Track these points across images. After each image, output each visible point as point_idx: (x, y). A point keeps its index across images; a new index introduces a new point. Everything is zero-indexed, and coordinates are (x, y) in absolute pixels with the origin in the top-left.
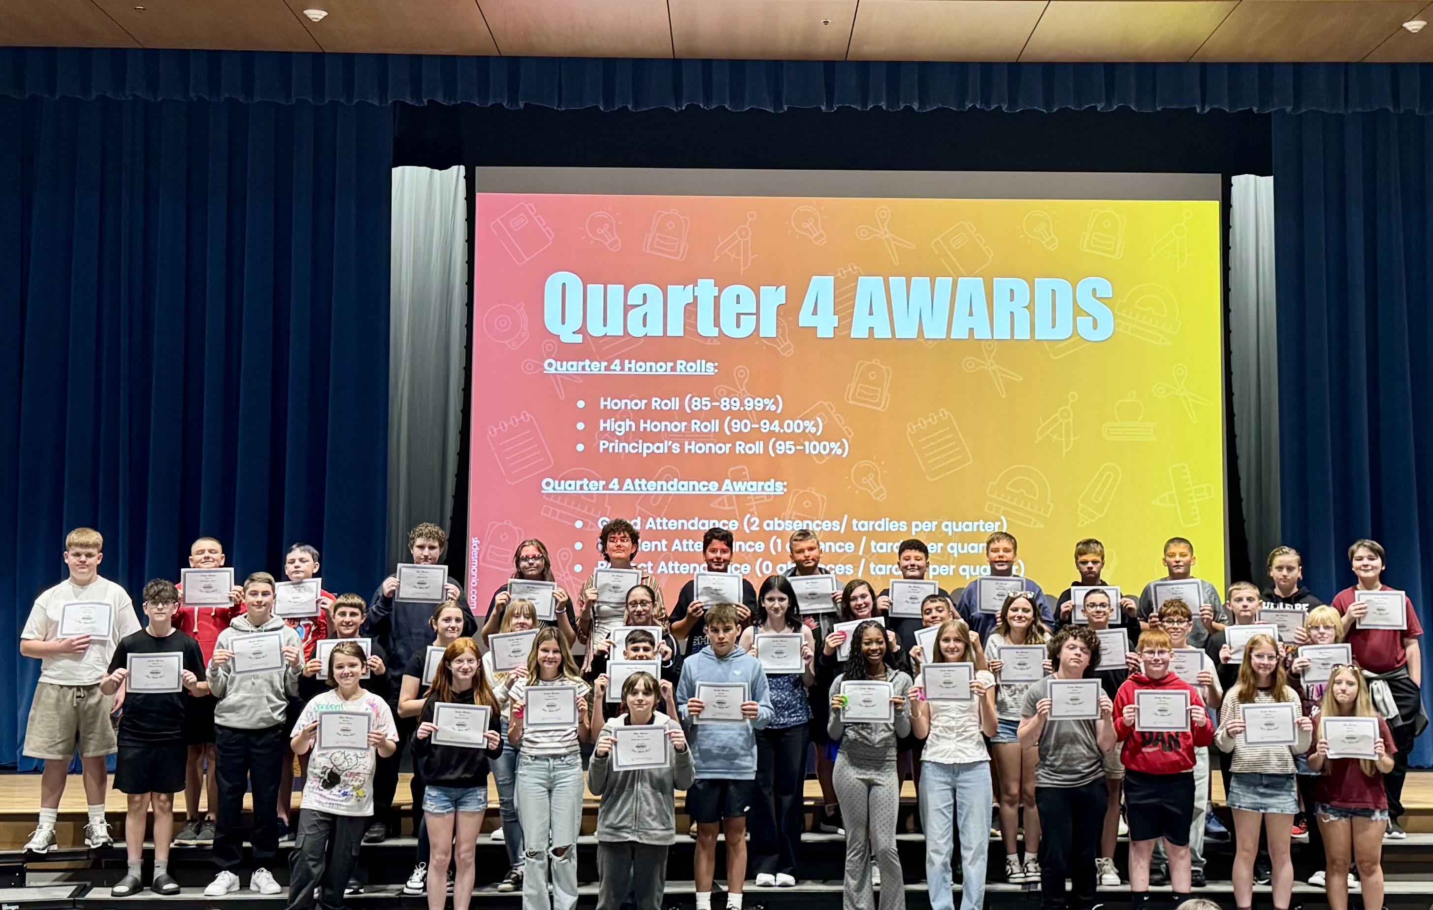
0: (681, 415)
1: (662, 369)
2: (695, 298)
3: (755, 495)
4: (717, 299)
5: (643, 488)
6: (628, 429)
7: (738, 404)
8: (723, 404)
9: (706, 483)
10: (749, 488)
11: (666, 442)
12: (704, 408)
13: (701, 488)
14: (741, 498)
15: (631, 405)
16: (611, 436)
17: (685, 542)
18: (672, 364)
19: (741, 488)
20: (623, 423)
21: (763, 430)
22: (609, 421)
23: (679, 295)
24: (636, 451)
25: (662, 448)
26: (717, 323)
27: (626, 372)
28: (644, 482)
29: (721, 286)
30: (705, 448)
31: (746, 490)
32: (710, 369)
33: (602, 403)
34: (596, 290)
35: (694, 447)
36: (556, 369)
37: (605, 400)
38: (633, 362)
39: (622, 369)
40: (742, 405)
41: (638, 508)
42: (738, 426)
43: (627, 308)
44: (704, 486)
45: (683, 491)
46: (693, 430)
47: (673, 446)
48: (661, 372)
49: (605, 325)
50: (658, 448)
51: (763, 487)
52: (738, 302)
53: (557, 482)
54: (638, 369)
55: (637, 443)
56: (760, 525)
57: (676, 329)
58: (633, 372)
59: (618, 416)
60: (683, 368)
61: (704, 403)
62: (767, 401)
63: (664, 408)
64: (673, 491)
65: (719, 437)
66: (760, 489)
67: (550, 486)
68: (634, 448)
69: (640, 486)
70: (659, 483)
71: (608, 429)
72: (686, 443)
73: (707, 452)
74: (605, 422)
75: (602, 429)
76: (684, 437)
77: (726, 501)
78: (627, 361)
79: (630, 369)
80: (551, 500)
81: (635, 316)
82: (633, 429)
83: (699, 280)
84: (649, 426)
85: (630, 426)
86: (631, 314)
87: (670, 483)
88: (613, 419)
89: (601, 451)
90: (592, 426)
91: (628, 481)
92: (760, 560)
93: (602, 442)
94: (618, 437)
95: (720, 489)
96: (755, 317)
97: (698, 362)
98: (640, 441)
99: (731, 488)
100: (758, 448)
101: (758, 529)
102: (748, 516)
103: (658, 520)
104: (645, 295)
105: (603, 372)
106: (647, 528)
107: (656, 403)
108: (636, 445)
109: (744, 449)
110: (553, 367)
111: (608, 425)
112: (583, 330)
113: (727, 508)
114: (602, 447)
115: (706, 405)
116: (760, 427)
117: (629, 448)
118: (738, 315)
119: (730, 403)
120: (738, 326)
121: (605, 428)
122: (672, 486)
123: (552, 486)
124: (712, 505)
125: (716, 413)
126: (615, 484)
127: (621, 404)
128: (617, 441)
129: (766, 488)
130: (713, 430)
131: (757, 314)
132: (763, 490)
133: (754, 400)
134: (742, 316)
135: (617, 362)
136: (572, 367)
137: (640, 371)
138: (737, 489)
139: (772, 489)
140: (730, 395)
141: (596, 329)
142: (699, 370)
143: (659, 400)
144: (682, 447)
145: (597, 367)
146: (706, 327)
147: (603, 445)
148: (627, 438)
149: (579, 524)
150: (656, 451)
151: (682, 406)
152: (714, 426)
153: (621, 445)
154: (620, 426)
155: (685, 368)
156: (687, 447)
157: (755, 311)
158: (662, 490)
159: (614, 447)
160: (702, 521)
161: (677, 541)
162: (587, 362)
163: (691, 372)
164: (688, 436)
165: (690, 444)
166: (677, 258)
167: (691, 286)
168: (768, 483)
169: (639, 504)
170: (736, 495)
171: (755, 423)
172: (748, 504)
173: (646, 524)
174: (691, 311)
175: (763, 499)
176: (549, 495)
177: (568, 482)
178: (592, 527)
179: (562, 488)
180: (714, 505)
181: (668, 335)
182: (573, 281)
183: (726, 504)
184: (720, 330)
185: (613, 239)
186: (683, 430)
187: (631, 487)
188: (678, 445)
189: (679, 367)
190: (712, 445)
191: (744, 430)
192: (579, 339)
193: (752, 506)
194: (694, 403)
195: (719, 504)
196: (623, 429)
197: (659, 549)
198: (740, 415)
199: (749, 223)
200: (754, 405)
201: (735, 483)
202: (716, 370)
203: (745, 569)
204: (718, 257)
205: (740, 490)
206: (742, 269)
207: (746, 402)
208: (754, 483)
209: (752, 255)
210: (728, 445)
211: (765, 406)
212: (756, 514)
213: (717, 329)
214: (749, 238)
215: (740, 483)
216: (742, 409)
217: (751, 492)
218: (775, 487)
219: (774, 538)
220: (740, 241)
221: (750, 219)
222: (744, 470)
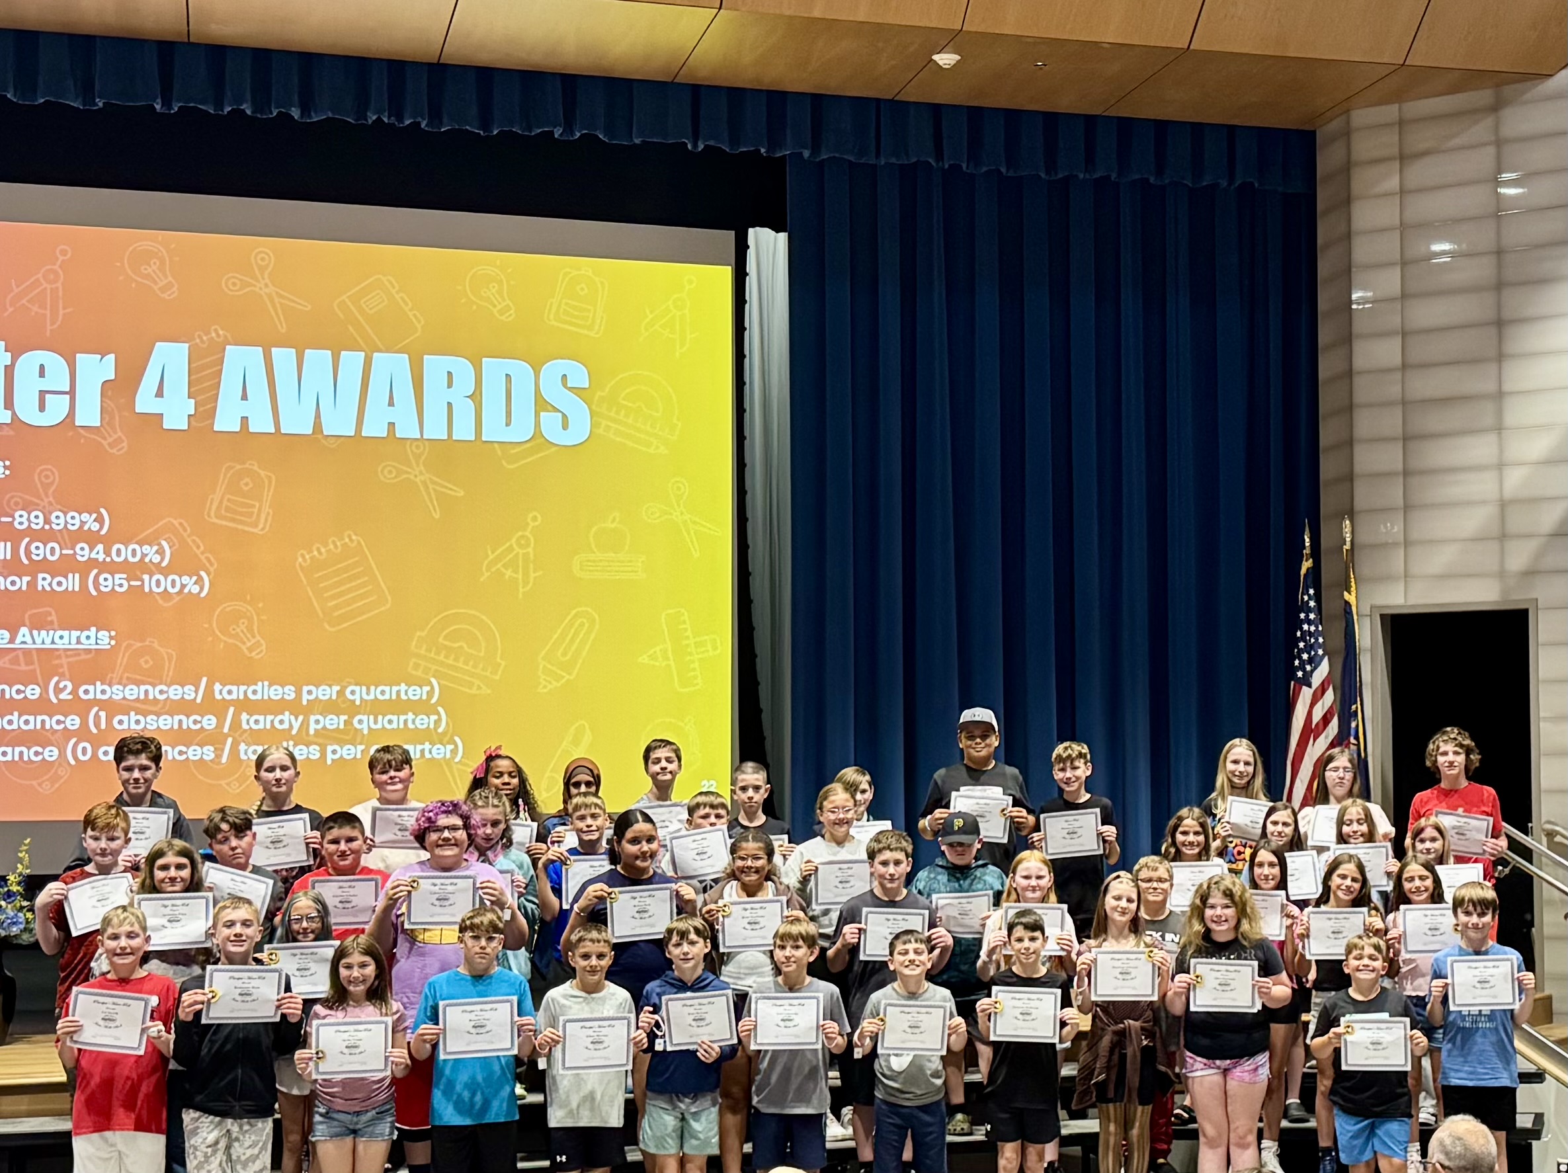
3: (66, 650)
4: (9, 371)
7: (41, 520)
8: (18, 520)
10: (57, 640)
14: (46, 654)
19: (44, 639)
21: (79, 558)
26: (9, 403)
29: (16, 351)
31: (53, 642)
40: (47, 521)
42: (40, 551)
51: (78, 638)
52: (42, 375)
56: (74, 692)
62: (85, 517)
65: (11, 567)
66: (74, 641)
77: (21, 657)
92: (74, 740)
95: (12, 641)
96: (68, 397)
99: (29, 640)
100: (72, 583)
101: (70, 697)
102: (56, 679)
109: (50, 585)
113: (23, 667)
116: (75, 553)
118: (42, 394)
119: (29, 520)
120: (42, 409)
129: (83, 639)
131: (72, 393)
132: (79, 642)
133: (65, 514)
134: (48, 396)
138: (38, 640)
139: (93, 640)
140: (28, 507)
157: (68, 389)
168: (86, 633)
170: (37, 649)
171: (67, 548)
172: (57, 662)
175: (79, 655)
183: (22, 662)
184: (14, 414)
191: (49, 557)
193: (61, 666)
195: (12, 661)
198: (45, 536)
199: (59, 263)
200: (66, 522)
201: (35, 633)
202: (7, 472)
203: (51, 753)
204: (11, 310)
205: (43, 643)
206: (49, 328)
207: (53, 518)
208: (66, 633)
209: (64, 308)
210: (26, 579)
211: (83, 523)
212: (68, 676)
213: (9, 413)
214: (59, 285)
215: (43, 633)
216: (47, 527)
217: (60, 645)
218: (97, 638)
219: (95, 710)
220: (45, 289)
221: (61, 258)
222: (50, 614)
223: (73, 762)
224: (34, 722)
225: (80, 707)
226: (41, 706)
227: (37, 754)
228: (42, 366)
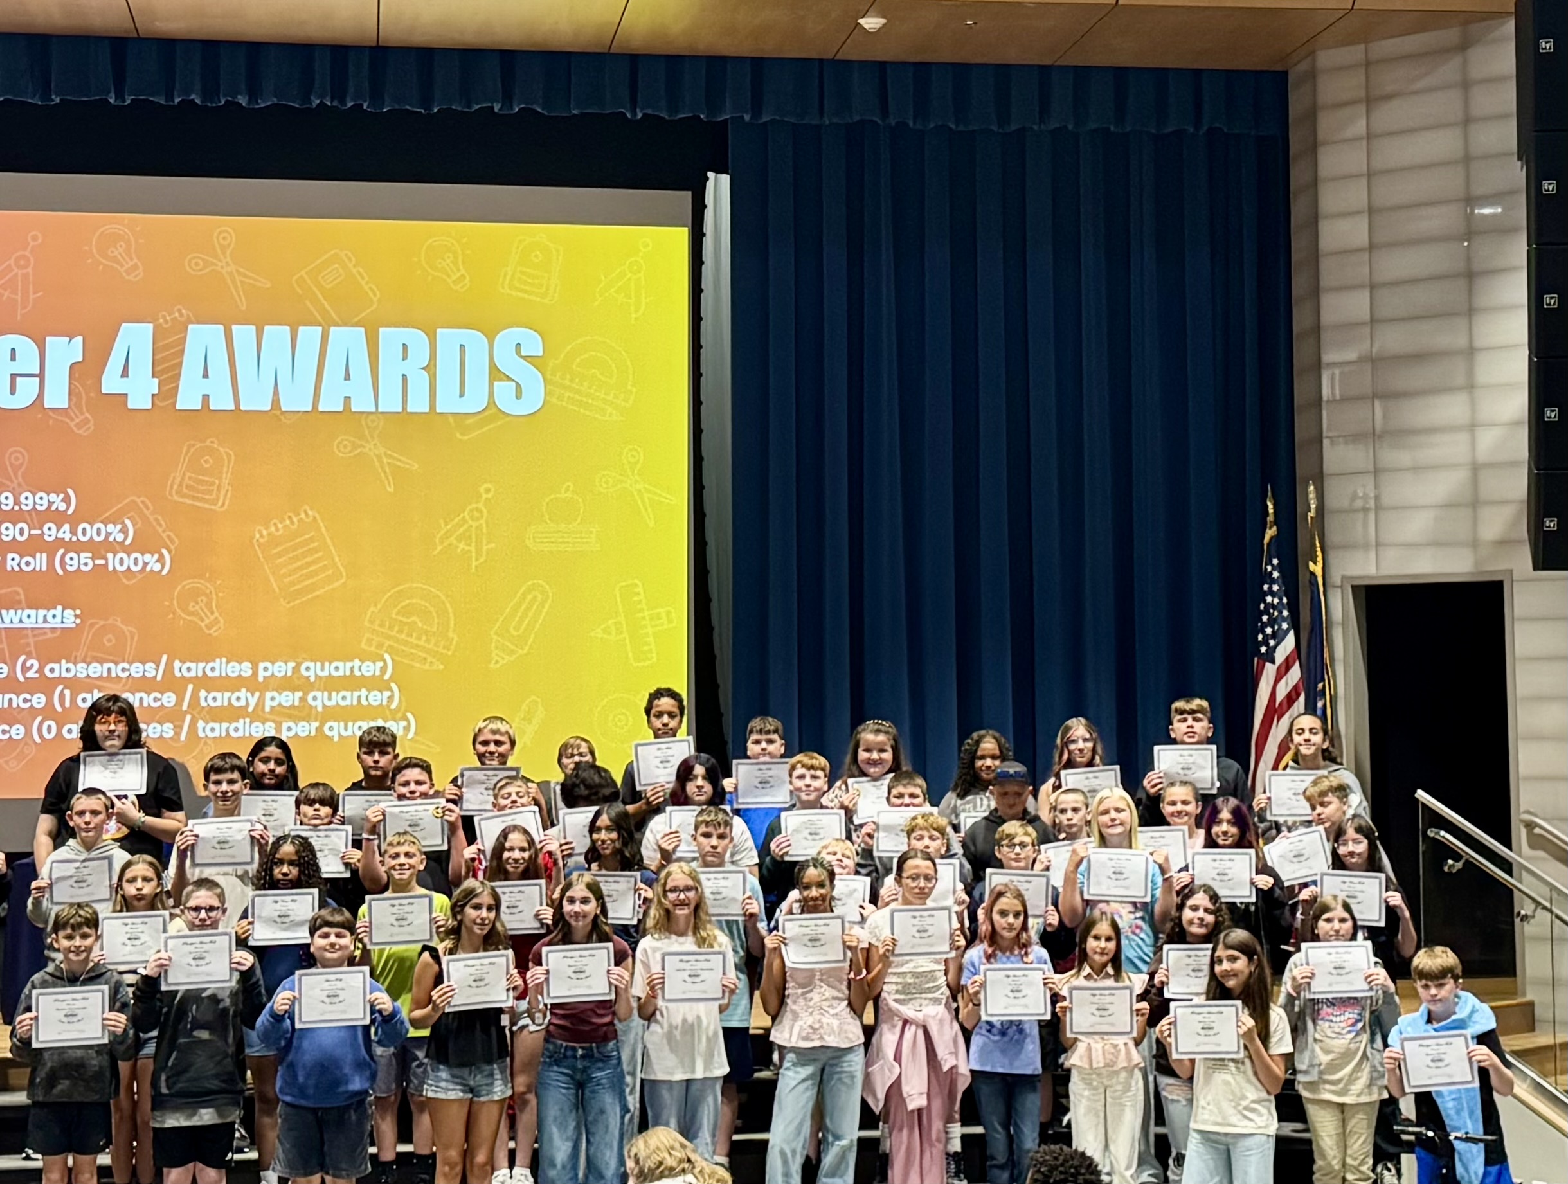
3: (33, 629)
7: (11, 501)
10: (25, 619)
14: (14, 633)
19: (12, 618)
21: (47, 538)
31: (21, 621)
40: (17, 502)
42: (10, 532)
51: (45, 617)
52: (13, 358)
56: (40, 670)
62: (53, 497)
66: (41, 620)
92: (39, 719)
96: (37, 380)
100: (39, 562)
101: (37, 675)
102: (23, 658)
109: (19, 565)
116: (43, 533)
118: (13, 377)
120: (13, 392)
129: (49, 618)
131: (41, 376)
132: (45, 621)
133: (34, 495)
134: (18, 379)
138: (7, 620)
139: (59, 619)
157: (37, 372)
168: (52, 612)
171: (35, 528)
172: (24, 641)
175: (45, 634)
191: (18, 538)
193: (28, 644)
198: (14, 517)
199: (29, 249)
200: (35, 503)
203: (17, 731)
205: (12, 622)
206: (20, 312)
207: (22, 498)
208: (32, 612)
209: (35, 293)
211: (50, 504)
212: (34, 654)
214: (30, 270)
215: (12, 612)
216: (17, 508)
217: (28, 623)
218: (62, 617)
219: (60, 688)
220: (16, 274)
221: (32, 243)
222: (18, 594)
223: (38, 740)
225: (45, 685)
226: (8, 685)
228: (13, 350)
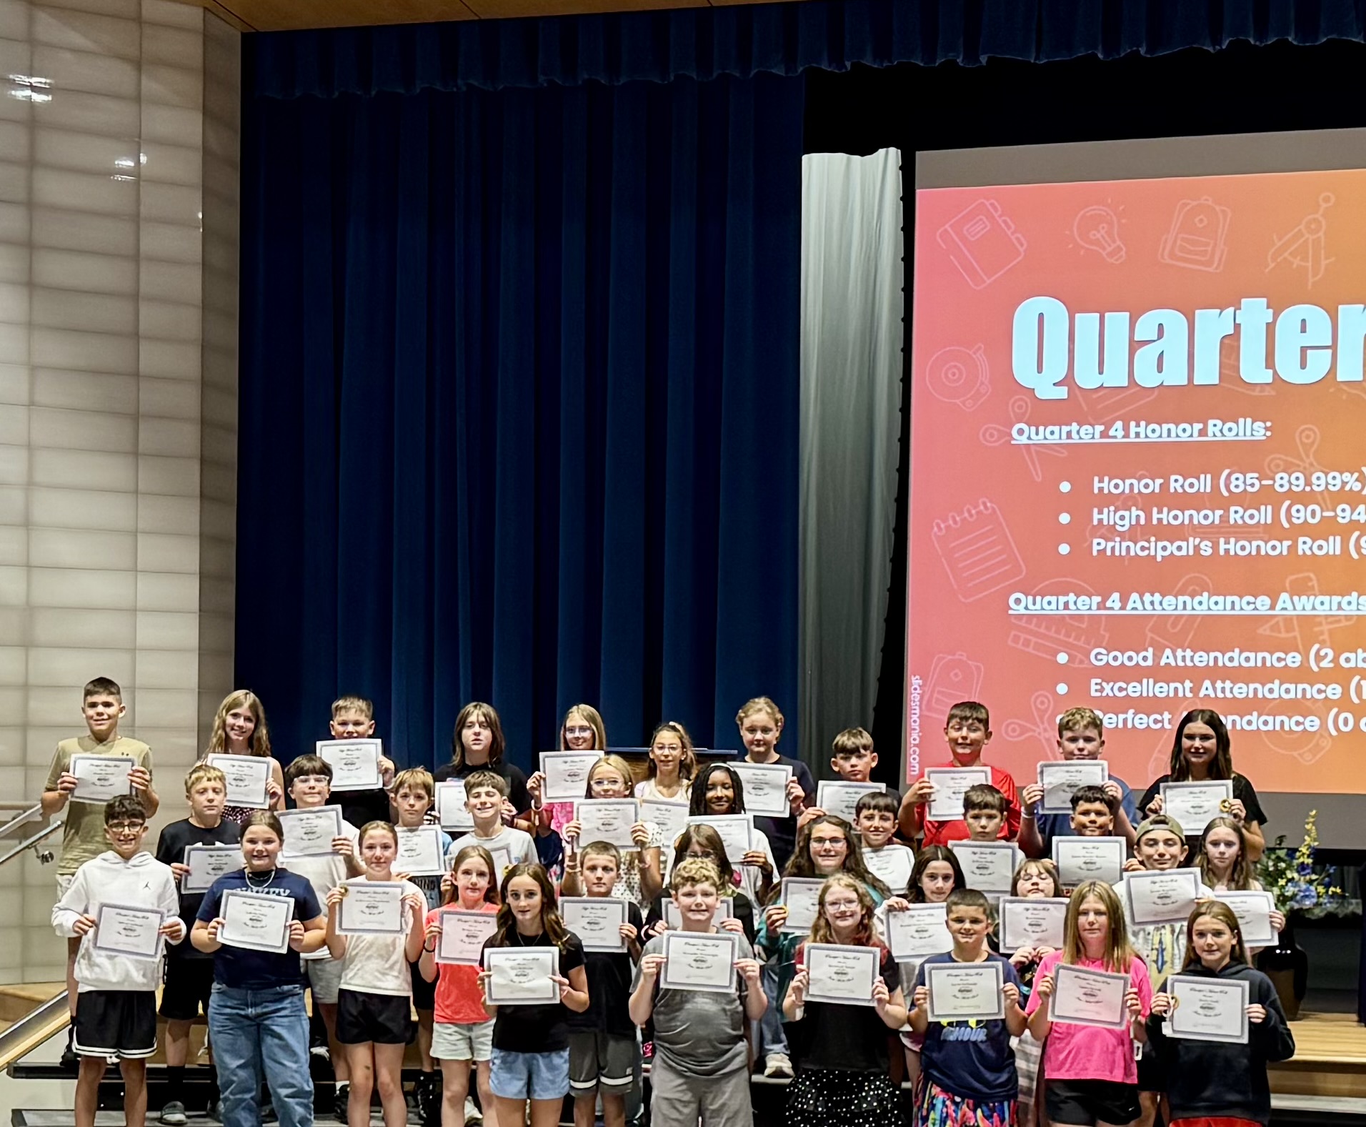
0: (1213, 500)
1: (1185, 432)
2: (1237, 327)
3: (1327, 617)
4: (1270, 328)
5: (1157, 606)
6: (1134, 522)
7: (1302, 482)
8: (1279, 482)
9: (1251, 599)
10: (1318, 606)
11: (1191, 539)
12: (1249, 489)
13: (1244, 606)
14: (1307, 621)
15: (1139, 486)
16: (1109, 532)
17: (1219, 685)
18: (1200, 426)
19: (1305, 605)
20: (1126, 514)
21: (1340, 520)
22: (1106, 510)
23: (1213, 325)
24: (1146, 553)
25: (1185, 548)
26: (1270, 362)
27: (1132, 439)
28: (1157, 597)
29: (1277, 307)
30: (1251, 547)
31: (1314, 608)
32: (1257, 431)
33: (1097, 485)
34: (1087, 322)
35: (1233, 547)
36: (1029, 438)
37: (1101, 481)
38: (1143, 424)
39: (1127, 435)
40: (1308, 483)
41: (1150, 635)
42: (1301, 514)
43: (1134, 346)
44: (1249, 603)
45: (1218, 610)
46: (1232, 522)
47: (1202, 546)
48: (1184, 437)
49: (1101, 372)
50: (1179, 548)
51: (1339, 603)
52: (1303, 330)
53: (1030, 598)
54: (1149, 433)
55: (1149, 542)
56: (1335, 660)
57: (1208, 373)
58: (1142, 439)
59: (1119, 503)
60: (1216, 429)
61: (1249, 482)
62: (1346, 476)
63: (1189, 490)
64: (1201, 610)
65: (1271, 531)
66: (1335, 606)
67: (1020, 605)
68: (1143, 548)
69: (1152, 603)
70: (1181, 599)
71: (1105, 522)
72: (1222, 541)
73: (1254, 553)
74: (1100, 512)
75: (1095, 522)
76: (1218, 533)
77: (1281, 624)
78: (1133, 424)
79: (1137, 435)
80: (1023, 623)
81: (1145, 357)
82: (1142, 522)
83: (1243, 301)
84: (1167, 516)
85: (1138, 517)
86: (1139, 353)
87: (1197, 599)
88: (1112, 508)
89: (1095, 553)
90: (1082, 517)
91: (1135, 596)
92: (1335, 710)
93: (1096, 541)
94: (1121, 535)
95: (1272, 607)
96: (1330, 351)
97: (1241, 421)
98: (1153, 539)
99: (1289, 606)
100: (1332, 546)
101: (1331, 665)
102: (1316, 646)
103: (1179, 653)
104: (1161, 326)
105: (1098, 440)
106: (1162, 663)
107: (1177, 483)
108: (1146, 545)
109: (1311, 549)
110: (1023, 435)
111: (1105, 516)
112: (1069, 380)
113: (1283, 635)
114: (1095, 548)
115: (1252, 485)
116: (1336, 516)
117: (1136, 549)
118: (1304, 350)
119: (1289, 482)
120: (1303, 366)
121: (1100, 521)
122: (1200, 603)
123: (1023, 604)
124: (1260, 631)
125: (1267, 496)
126: (1114, 600)
127: (1125, 486)
128: (1118, 539)
129: (1344, 605)
130: (1262, 522)
131: (1334, 347)
132: (1340, 608)
133: (1326, 474)
134: (1309, 352)
135: (1119, 424)
136: (1052, 435)
137: (1153, 438)
138: (1299, 607)
139: (1354, 606)
140: (1288, 469)
141: (1087, 378)
142: (1241, 433)
143: (1180, 479)
144: (1215, 546)
145: (1087, 434)
146: (1253, 370)
147: (1098, 545)
148: (1134, 534)
149: (1062, 658)
150: (1177, 553)
151: (1215, 486)
152: (1264, 515)
153: (1124, 544)
154: (1122, 518)
155: (1221, 431)
156: (1222, 547)
157: (1330, 343)
158: (1185, 608)
159: (1113, 549)
160: (1245, 654)
161: (1207, 683)
162: (1075, 427)
163: (1230, 436)
164: (1225, 529)
165: (1227, 542)
166: (1210, 269)
167: (1231, 310)
168: (1347, 598)
169: (1150, 631)
170: (1298, 616)
171: (1328, 510)
172: (1316, 629)
173: (1160, 658)
174: (1230, 346)
175: (1339, 621)
176: (1020, 617)
177: (1047, 598)
178: (1081, 662)
179: (1038, 606)
180: (1264, 630)
181: (1196, 383)
182: (1054, 309)
183: (1283, 630)
184: (1275, 373)
185: (1113, 246)
186: (1217, 522)
187: (1139, 605)
188: (1210, 544)
189: (1211, 429)
190: (1262, 544)
191: (1310, 520)
192: (1062, 393)
193: (1322, 633)
194: (1234, 483)
195: (1272, 629)
196: (1126, 522)
197: (1181, 694)
198: (1304, 498)
199: (1321, 211)
200: (1327, 484)
201: (1296, 598)
202: (1269, 434)
203: (1312, 723)
204: (1272, 265)
205: (1304, 609)
206: (1311, 281)
207: (1314, 479)
208: (1326, 599)
209: (1326, 258)
210: (1287, 543)
211: (1344, 483)
212: (1328, 644)
213: (1271, 371)
214: (1321, 234)
215: (1304, 598)
216: (1308, 489)
217: (1321, 611)
218: (1358, 604)
219: (1357, 678)
220: (1308, 239)
221: (1324, 205)
222: (1310, 580)
223: (1334, 733)
224: (1293, 691)
225: (1341, 675)
226: (1301, 675)
227: (1298, 723)
228: (1304, 321)
